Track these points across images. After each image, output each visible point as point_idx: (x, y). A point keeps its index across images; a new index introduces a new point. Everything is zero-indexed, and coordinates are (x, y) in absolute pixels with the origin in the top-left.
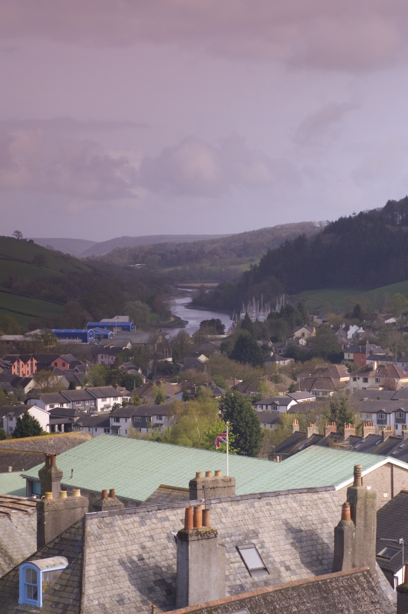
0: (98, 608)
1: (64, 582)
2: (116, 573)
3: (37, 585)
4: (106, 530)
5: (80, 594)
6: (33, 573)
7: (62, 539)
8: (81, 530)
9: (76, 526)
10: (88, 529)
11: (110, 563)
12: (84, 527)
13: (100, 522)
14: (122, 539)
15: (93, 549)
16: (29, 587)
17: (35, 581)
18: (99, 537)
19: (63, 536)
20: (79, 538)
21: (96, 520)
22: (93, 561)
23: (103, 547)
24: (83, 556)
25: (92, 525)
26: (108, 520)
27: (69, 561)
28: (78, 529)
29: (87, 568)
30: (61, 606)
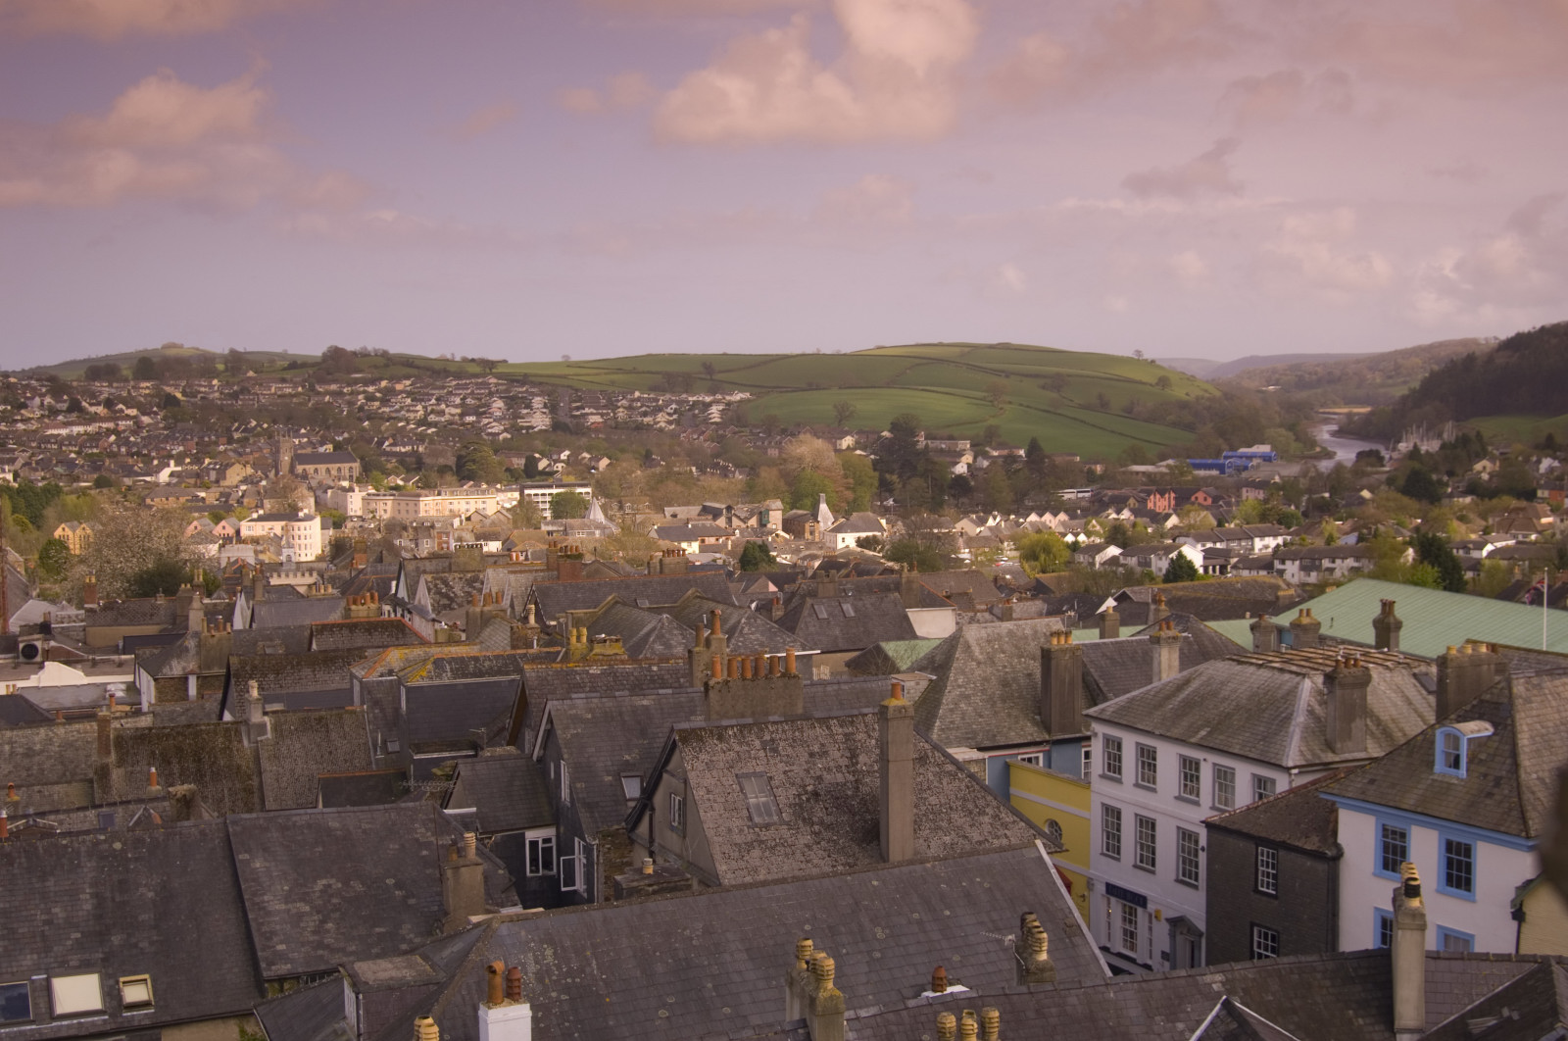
0: (1537, 782)
1: (1491, 751)
2: (1552, 743)
3: (1460, 752)
4: (1535, 692)
5: (1516, 765)
6: (1454, 740)
7: (1482, 701)
8: (1506, 692)
9: (1500, 686)
10: (1515, 690)
11: (1544, 731)
12: (1510, 689)
13: (1527, 683)
14: (1554, 703)
15: (1523, 715)
16: (1447, 754)
17: (1457, 748)
18: (1528, 701)
19: (1483, 697)
20: (1505, 700)
21: (1522, 681)
22: (1525, 728)
23: (1534, 713)
24: (1513, 721)
25: (1519, 688)
26: (1535, 681)
27: (1495, 725)
28: (1502, 689)
29: (1519, 736)
30: (1491, 778)
